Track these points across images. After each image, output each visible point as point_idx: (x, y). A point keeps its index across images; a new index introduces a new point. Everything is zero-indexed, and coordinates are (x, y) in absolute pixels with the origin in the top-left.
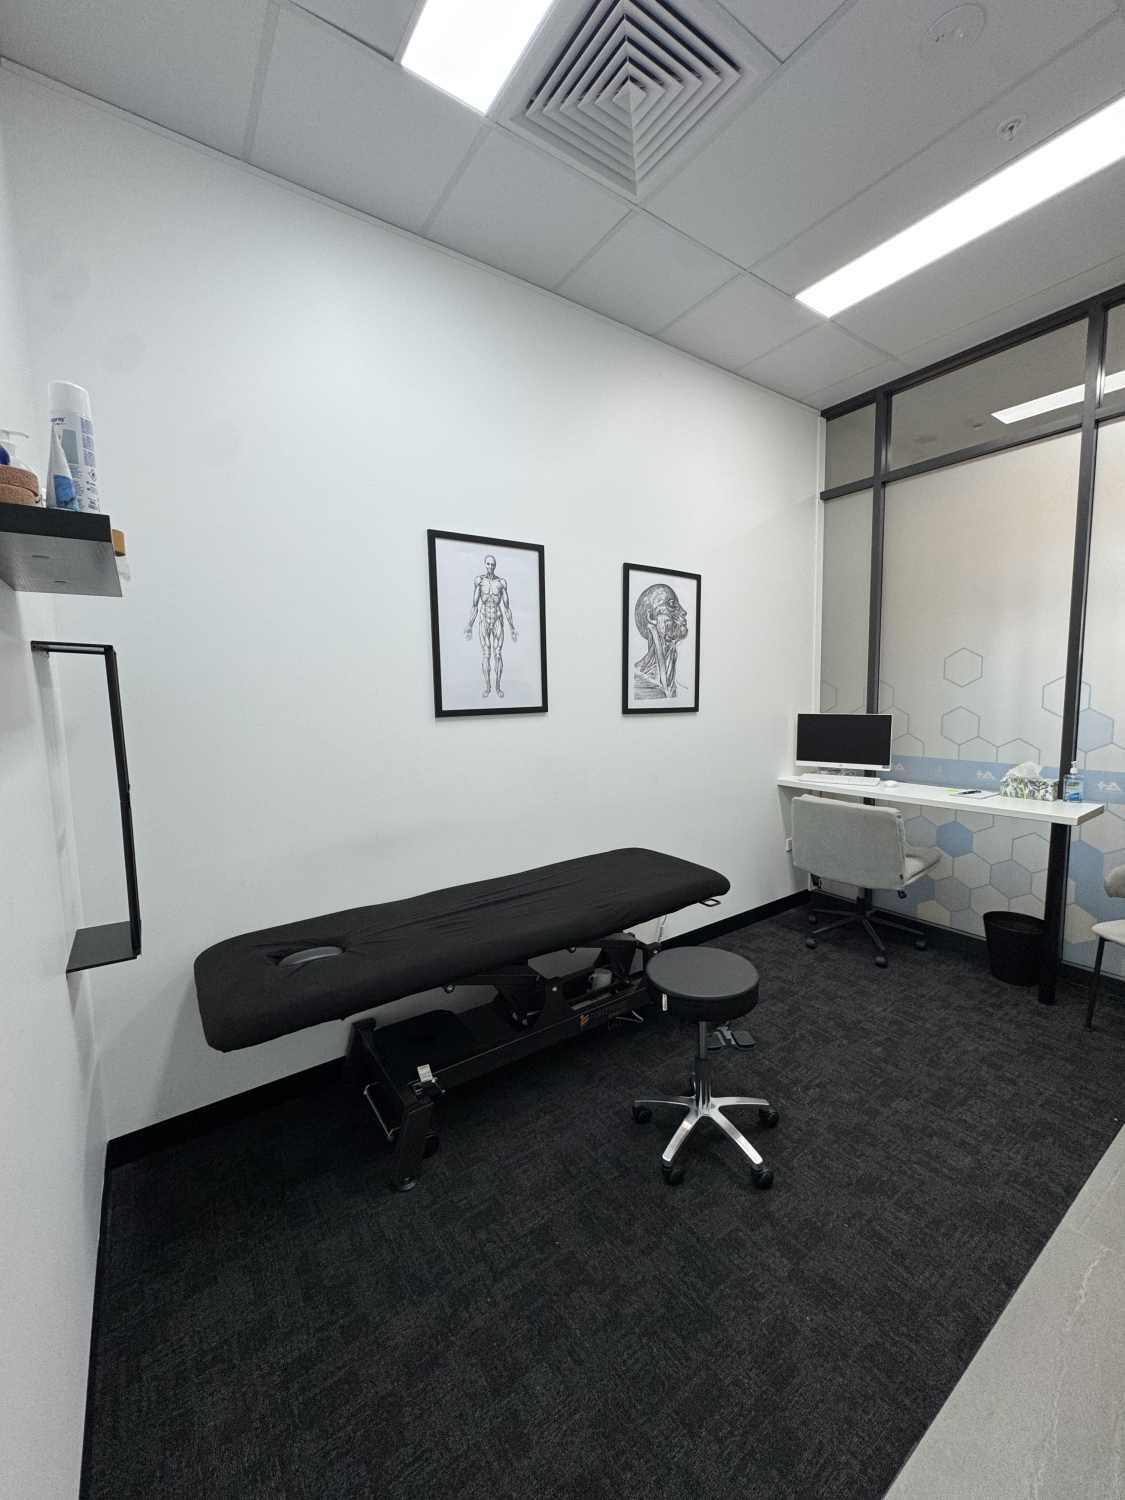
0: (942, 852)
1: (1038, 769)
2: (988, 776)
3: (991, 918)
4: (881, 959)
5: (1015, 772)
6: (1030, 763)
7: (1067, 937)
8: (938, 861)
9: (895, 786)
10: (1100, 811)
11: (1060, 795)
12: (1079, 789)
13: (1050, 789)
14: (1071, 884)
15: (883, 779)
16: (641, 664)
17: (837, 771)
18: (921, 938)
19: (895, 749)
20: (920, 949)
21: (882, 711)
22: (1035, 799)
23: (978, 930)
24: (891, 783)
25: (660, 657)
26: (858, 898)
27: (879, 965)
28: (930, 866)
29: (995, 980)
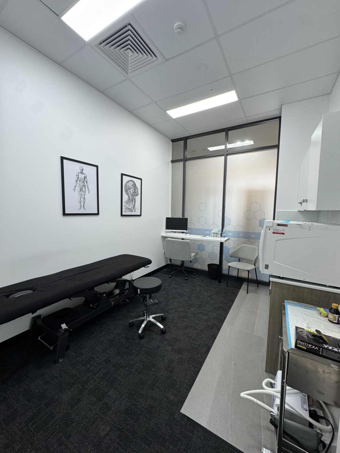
0: (199, 251)
1: (217, 230)
2: (208, 232)
3: (209, 265)
4: (186, 278)
5: (213, 231)
6: (216, 229)
7: (223, 268)
8: (198, 253)
9: (189, 235)
10: (229, 239)
11: (221, 236)
12: (225, 235)
13: (220, 235)
14: (224, 256)
15: (186, 234)
16: (126, 202)
17: (175, 232)
18: (195, 272)
19: (189, 226)
20: (195, 275)
21: (186, 217)
22: (217, 237)
23: (206, 268)
24: (188, 234)
25: (131, 200)
26: (181, 264)
27: (186, 280)
28: (197, 254)
29: (210, 279)
